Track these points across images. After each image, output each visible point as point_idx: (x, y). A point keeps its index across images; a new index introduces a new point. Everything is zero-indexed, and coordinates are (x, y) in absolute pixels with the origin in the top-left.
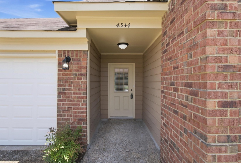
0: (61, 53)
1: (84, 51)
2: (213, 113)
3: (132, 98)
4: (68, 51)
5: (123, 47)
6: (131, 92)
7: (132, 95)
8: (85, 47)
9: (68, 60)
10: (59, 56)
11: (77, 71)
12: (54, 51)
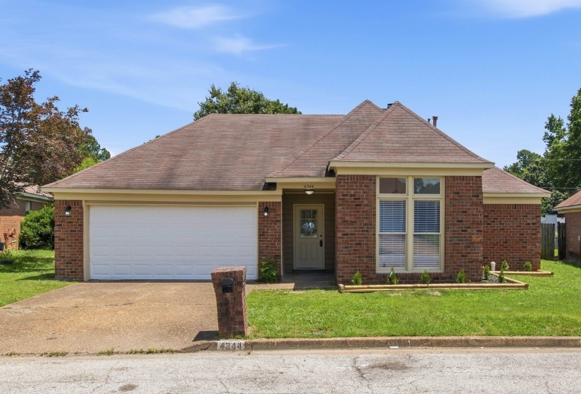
0: (261, 204)
1: (279, 203)
2: (340, 238)
3: (321, 245)
4: (267, 203)
5: (309, 193)
6: (321, 238)
7: (321, 242)
8: (280, 200)
9: (267, 210)
10: (260, 206)
11: (274, 218)
12: (255, 203)
